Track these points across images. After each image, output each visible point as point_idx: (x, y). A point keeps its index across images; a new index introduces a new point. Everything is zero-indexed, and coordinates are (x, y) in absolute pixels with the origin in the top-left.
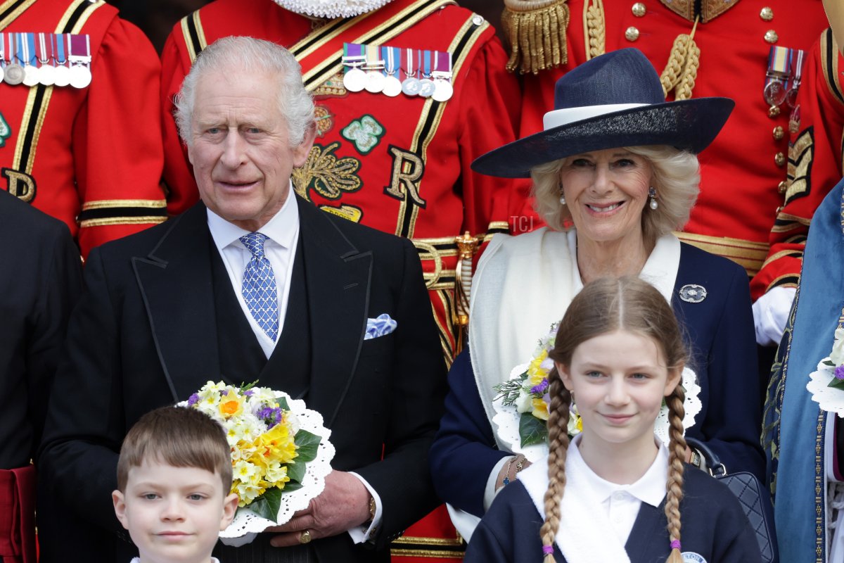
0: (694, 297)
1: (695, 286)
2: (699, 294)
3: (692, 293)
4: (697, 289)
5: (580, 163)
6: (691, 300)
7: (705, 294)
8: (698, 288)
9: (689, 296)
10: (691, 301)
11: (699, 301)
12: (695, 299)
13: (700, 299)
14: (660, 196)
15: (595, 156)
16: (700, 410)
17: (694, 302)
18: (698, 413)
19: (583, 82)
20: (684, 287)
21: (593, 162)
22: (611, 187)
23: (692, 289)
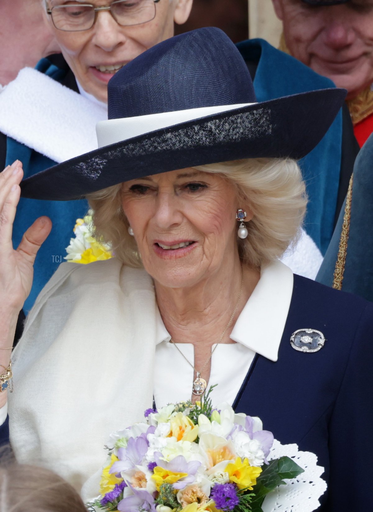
0: (310, 345)
1: (309, 331)
2: (315, 341)
3: (307, 339)
4: (313, 335)
5: (139, 190)
6: (305, 349)
7: (322, 341)
8: (314, 333)
9: (302, 344)
10: (305, 351)
11: (315, 350)
12: (310, 348)
13: (315, 348)
14: (255, 217)
15: (155, 180)
16: (325, 490)
17: (308, 351)
18: (323, 493)
19: (133, 84)
20: (296, 332)
21: (155, 186)
22: (177, 219)
23: (306, 334)
